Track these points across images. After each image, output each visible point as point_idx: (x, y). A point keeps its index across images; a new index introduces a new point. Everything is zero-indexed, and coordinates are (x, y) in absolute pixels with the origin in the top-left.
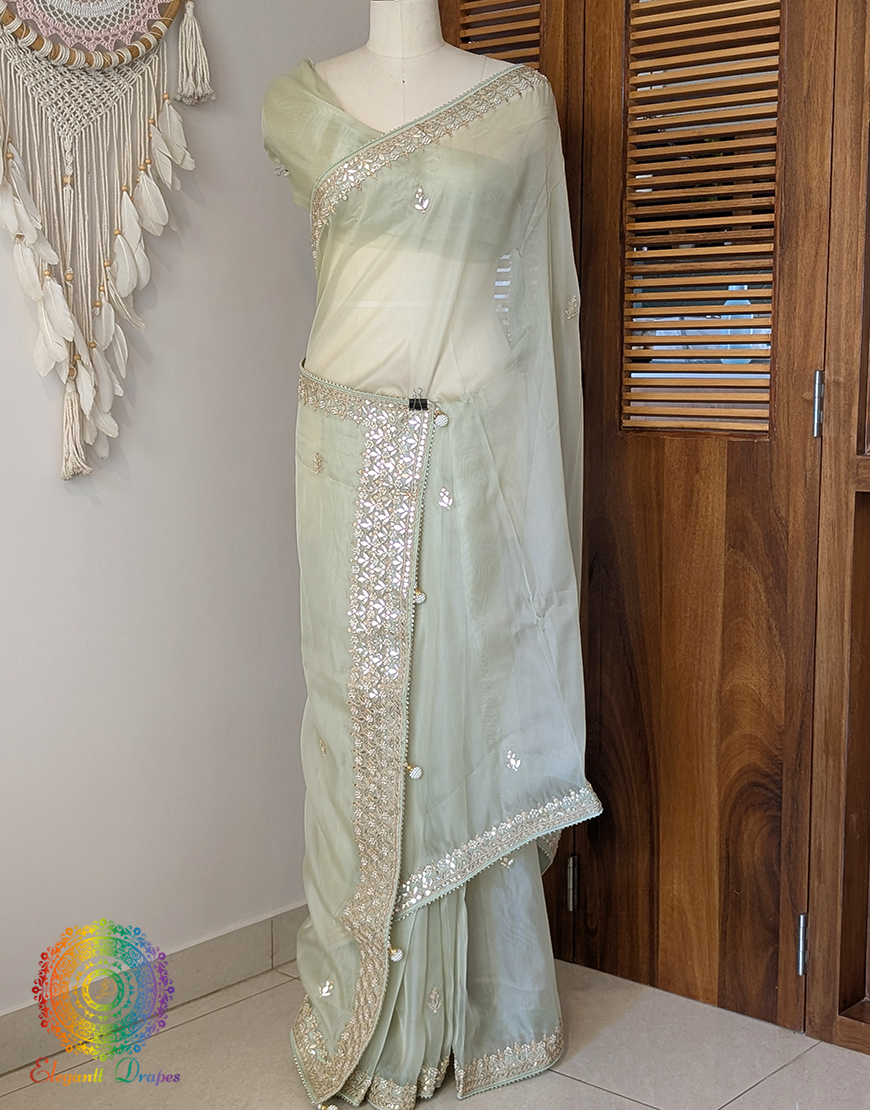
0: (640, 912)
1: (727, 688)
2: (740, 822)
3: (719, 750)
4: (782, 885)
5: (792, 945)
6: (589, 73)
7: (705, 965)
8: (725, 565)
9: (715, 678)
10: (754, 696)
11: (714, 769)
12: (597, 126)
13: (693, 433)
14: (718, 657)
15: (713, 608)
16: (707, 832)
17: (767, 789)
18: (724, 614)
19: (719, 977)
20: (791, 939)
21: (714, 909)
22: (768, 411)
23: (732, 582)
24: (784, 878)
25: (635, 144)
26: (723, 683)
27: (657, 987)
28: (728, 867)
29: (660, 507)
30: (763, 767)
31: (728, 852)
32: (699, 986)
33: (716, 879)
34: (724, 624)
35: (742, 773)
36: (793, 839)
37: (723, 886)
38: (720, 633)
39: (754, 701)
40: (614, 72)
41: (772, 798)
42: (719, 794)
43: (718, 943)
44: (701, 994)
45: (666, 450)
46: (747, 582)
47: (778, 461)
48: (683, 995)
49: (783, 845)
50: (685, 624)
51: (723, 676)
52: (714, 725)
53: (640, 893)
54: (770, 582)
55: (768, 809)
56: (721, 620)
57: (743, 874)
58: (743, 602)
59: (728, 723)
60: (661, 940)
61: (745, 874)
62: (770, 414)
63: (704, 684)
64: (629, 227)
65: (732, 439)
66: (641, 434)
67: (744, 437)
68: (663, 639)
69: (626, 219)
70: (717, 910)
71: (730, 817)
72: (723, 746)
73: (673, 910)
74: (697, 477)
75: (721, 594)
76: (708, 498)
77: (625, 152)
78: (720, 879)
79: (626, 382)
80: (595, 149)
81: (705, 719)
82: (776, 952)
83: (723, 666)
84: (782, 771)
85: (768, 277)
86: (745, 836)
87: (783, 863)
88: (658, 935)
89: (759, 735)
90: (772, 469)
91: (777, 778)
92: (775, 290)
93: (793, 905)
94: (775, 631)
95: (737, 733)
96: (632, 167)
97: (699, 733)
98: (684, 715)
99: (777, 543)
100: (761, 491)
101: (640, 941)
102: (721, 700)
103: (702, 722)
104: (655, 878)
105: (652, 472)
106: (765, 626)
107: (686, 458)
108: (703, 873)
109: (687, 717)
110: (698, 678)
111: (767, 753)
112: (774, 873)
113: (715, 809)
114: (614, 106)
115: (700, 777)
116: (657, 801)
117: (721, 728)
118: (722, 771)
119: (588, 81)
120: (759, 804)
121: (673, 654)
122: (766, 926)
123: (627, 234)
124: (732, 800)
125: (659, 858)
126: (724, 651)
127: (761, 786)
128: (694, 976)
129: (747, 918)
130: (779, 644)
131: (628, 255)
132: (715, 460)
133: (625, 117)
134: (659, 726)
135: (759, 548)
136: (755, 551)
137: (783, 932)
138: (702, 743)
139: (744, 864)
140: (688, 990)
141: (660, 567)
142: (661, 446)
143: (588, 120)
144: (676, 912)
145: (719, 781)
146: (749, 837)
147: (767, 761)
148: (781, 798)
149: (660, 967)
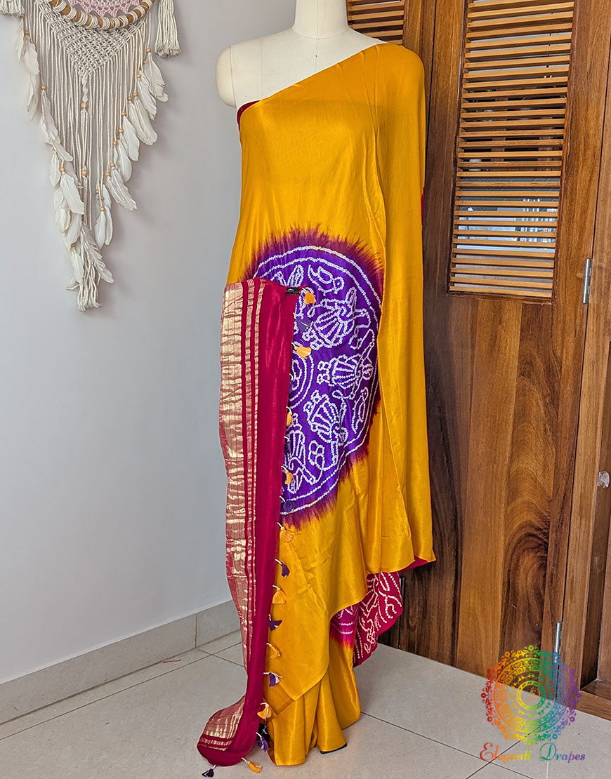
0: (446, 617)
1: (513, 469)
2: (518, 561)
3: (506, 511)
4: (546, 603)
5: (550, 642)
6: (437, 51)
7: (489, 654)
8: (517, 387)
9: (506, 463)
10: (533, 476)
11: (502, 523)
12: (441, 85)
13: (499, 297)
14: (509, 449)
15: (507, 416)
16: (495, 566)
17: (538, 538)
18: (514, 419)
20: (550, 637)
21: (498, 616)
22: (552, 284)
23: (521, 398)
24: (547, 598)
25: (466, 99)
26: (511, 466)
27: (455, 667)
28: (508, 589)
29: (473, 347)
30: (537, 524)
31: (509, 579)
32: (485, 667)
33: (500, 597)
34: (514, 426)
35: (521, 527)
36: (555, 572)
37: (504, 601)
38: (511, 433)
39: (532, 479)
40: (454, 50)
41: (541, 545)
42: (505, 540)
43: (499, 640)
44: (486, 673)
45: (479, 308)
46: (531, 399)
47: (557, 318)
48: (474, 673)
49: (547, 576)
50: (487, 425)
51: (511, 461)
52: (504, 493)
53: (447, 603)
54: (548, 400)
55: (539, 551)
56: (512, 424)
58: (527, 412)
59: (513, 493)
60: (459, 636)
61: (520, 595)
62: (553, 286)
63: (498, 466)
64: (460, 155)
65: (525, 302)
66: (462, 296)
67: (534, 301)
68: (471, 436)
69: (458, 150)
70: (500, 615)
71: (512, 556)
72: (509, 508)
73: (469, 616)
74: (500, 326)
75: (513, 406)
76: (507, 341)
77: (460, 104)
78: (503, 597)
79: (453, 260)
80: (438, 100)
81: (498, 489)
82: (539, 647)
83: (512, 454)
84: (549, 526)
85: (556, 194)
86: (522, 570)
87: (547, 588)
88: (458, 633)
89: (534, 502)
90: (552, 324)
91: (546, 531)
92: (560, 202)
93: (552, 615)
94: (549, 433)
95: (519, 500)
96: (464, 115)
97: (493, 498)
98: (483, 486)
99: (553, 374)
100: (544, 338)
101: (446, 636)
102: (509, 478)
103: (496, 491)
104: (458, 594)
105: (469, 322)
106: (542, 429)
107: (493, 314)
108: (491, 592)
109: (485, 488)
110: (494, 462)
111: (539, 514)
112: (540, 594)
113: (502, 550)
114: (454, 72)
115: (493, 529)
116: (461, 543)
117: (508, 496)
118: (508, 525)
119: (436, 55)
120: (532, 548)
121: (478, 445)
122: (533, 629)
123: (458, 160)
124: (514, 545)
125: (461, 581)
126: (512, 445)
127: (534, 536)
128: (482, 661)
129: (520, 624)
130: (551, 442)
131: (458, 174)
132: (513, 316)
133: (461, 81)
134: (465, 493)
135: (541, 377)
136: (538, 378)
137: (545, 634)
138: (495, 505)
139: (520, 588)
140: (477, 669)
141: (471, 386)
142: (475, 304)
143: (435, 81)
144: (471, 617)
145: (505, 531)
146: (524, 569)
147: (539, 519)
148: (548, 545)
149: (458, 654)
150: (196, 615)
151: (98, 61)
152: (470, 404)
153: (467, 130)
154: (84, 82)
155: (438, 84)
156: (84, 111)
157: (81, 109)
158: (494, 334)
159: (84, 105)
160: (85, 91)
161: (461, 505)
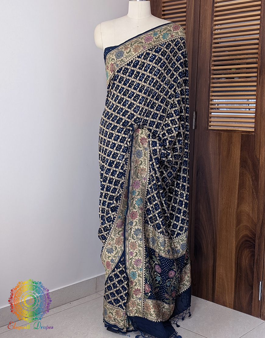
0: (210, 279)
2: (242, 253)
3: (236, 230)
4: (255, 272)
5: (257, 291)
6: (201, 21)
7: (230, 297)
8: (239, 172)
9: (235, 207)
10: (248, 213)
11: (234, 235)
12: (203, 37)
13: (230, 132)
14: (236, 201)
15: (235, 186)
16: (231, 255)
17: (251, 242)
18: (239, 189)
19: (234, 300)
20: (257, 288)
21: (233, 279)
22: (254, 125)
23: (241, 178)
24: (255, 270)
25: (215, 42)
26: (238, 209)
27: (214, 303)
28: (238, 266)
29: (219, 155)
30: (250, 235)
31: (238, 261)
32: (227, 303)
33: (234, 270)
34: (239, 191)
35: (243, 237)
36: (259, 258)
37: (236, 272)
38: (237, 193)
39: (247, 215)
40: (209, 21)
41: (252, 245)
42: (236, 243)
43: (234, 289)
44: (228, 305)
45: (222, 137)
46: (246, 178)
47: (257, 141)
48: (222, 305)
49: (255, 260)
50: (226, 190)
51: (238, 207)
52: (235, 222)
53: (210, 273)
54: (253, 178)
55: (251, 248)
56: (237, 189)
57: (242, 268)
58: (245, 184)
59: (239, 222)
60: (216, 288)
63: (232, 209)
64: (212, 68)
65: (242, 133)
66: (214, 132)
67: (246, 133)
68: (219, 195)
69: (211, 65)
71: (239, 251)
72: (237, 228)
73: (220, 279)
74: (231, 145)
75: (238, 181)
76: (234, 151)
77: (211, 45)
78: (235, 270)
79: (210, 115)
80: (202, 44)
81: (232, 220)
82: (252, 293)
83: (238, 203)
84: (255, 236)
85: (255, 84)
86: (243, 257)
87: (255, 265)
88: (215, 286)
89: (249, 225)
90: (255, 143)
91: (254, 239)
92: (257, 88)
93: (258, 278)
94: (254, 193)
95: (241, 225)
96: (214, 50)
97: (230, 224)
99: (256, 166)
100: (251, 150)
101: (210, 288)
102: (237, 214)
103: (231, 221)
104: (215, 269)
105: (217, 143)
106: (251, 191)
107: (228, 139)
108: (230, 267)
109: (226, 219)
110: (230, 207)
111: (251, 231)
112: (252, 268)
113: (234, 248)
114: (208, 31)
115: (230, 238)
116: (216, 245)
117: (237, 223)
118: (237, 236)
119: (201, 23)
120: (248, 247)
121: (222, 199)
122: (249, 285)
123: (211, 70)
124: (240, 245)
125: (216, 262)
126: (238, 199)
127: (249, 241)
128: (226, 300)
129: (243, 282)
130: (256, 198)
131: (212, 76)
132: (237, 140)
133: (212, 34)
134: (217, 222)
135: (250, 167)
137: (254, 287)
138: (231, 227)
139: (243, 265)
140: (224, 304)
141: (219, 173)
142: (220, 135)
143: (200, 35)
144: (221, 279)
145: (236, 239)
146: (245, 257)
147: (251, 233)
148: (255, 245)
149: (216, 296)
150: (96, 278)
152: (219, 181)
153: (215, 56)
158: (229, 148)
161: (215, 228)
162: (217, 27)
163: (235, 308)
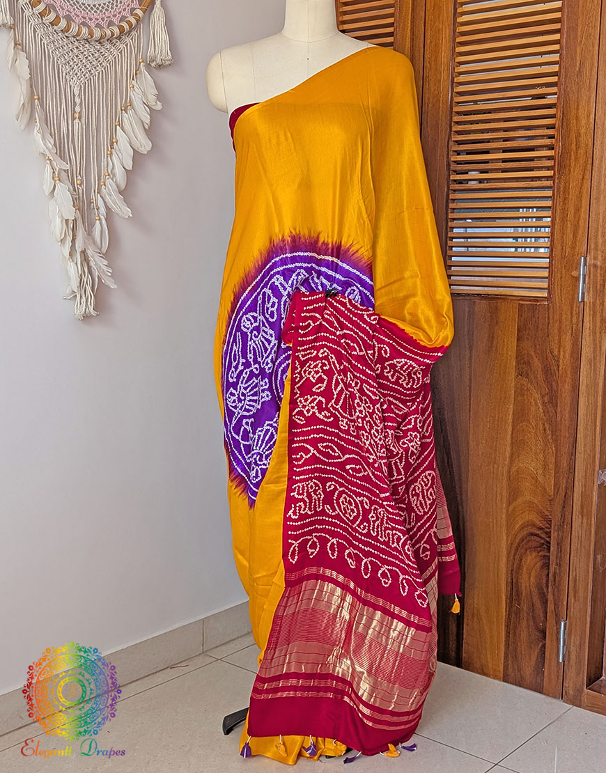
1: (514, 469)
2: (521, 560)
3: (508, 511)
4: (549, 602)
5: (555, 641)
6: (427, 56)
7: (495, 653)
8: (515, 387)
9: (507, 463)
10: (533, 475)
11: (504, 523)
12: (432, 90)
13: (495, 298)
14: (508, 449)
15: (506, 416)
16: (498, 565)
17: (540, 537)
18: (513, 420)
19: (504, 662)
20: (555, 638)
21: (502, 616)
22: (547, 284)
23: (520, 398)
24: (550, 597)
25: (457, 102)
26: (512, 466)
27: (461, 668)
28: (512, 589)
29: (471, 348)
30: (538, 523)
31: (512, 579)
32: (490, 667)
33: (504, 597)
34: (513, 426)
35: (522, 528)
36: (558, 571)
37: (508, 601)
38: (510, 433)
39: (533, 478)
40: (445, 55)
41: (543, 544)
42: (507, 540)
43: (504, 639)
44: (491, 673)
45: (476, 310)
46: (529, 398)
47: (553, 318)
48: (479, 673)
49: (550, 576)
50: (486, 426)
51: (511, 461)
52: (505, 493)
54: (546, 399)
55: (541, 551)
56: (511, 423)
58: (526, 412)
59: (514, 494)
60: (464, 636)
61: (523, 594)
62: (549, 286)
63: (498, 466)
64: (453, 159)
65: (521, 302)
67: (530, 301)
68: (471, 437)
69: (451, 153)
70: (504, 614)
71: (514, 556)
72: (511, 508)
73: (474, 617)
74: (497, 327)
75: (511, 407)
76: (504, 341)
77: (451, 108)
78: (506, 596)
80: (430, 105)
81: (499, 490)
82: (544, 646)
83: (512, 455)
84: (550, 525)
85: (549, 193)
86: (525, 570)
87: (550, 587)
88: (463, 633)
89: (536, 501)
90: (549, 323)
91: (548, 530)
92: (553, 202)
93: (556, 615)
94: (548, 432)
95: (520, 500)
96: (456, 119)
97: (494, 499)
98: (484, 486)
99: (551, 373)
100: (541, 338)
101: (451, 637)
102: (510, 478)
103: (496, 492)
105: (465, 324)
106: (541, 428)
107: (489, 315)
108: (495, 592)
109: (486, 487)
110: (495, 463)
111: (541, 513)
112: (544, 593)
113: (504, 550)
114: (444, 76)
115: (495, 529)
117: (510, 496)
118: (509, 527)
119: (427, 60)
120: (535, 548)
121: (477, 446)
122: (537, 629)
123: (451, 163)
124: (516, 544)
126: (512, 445)
127: (536, 535)
128: (487, 661)
129: (524, 623)
130: (551, 441)
131: (452, 177)
132: (509, 316)
133: (452, 84)
134: (467, 494)
135: (538, 376)
136: (536, 378)
137: (549, 633)
138: (496, 506)
139: (523, 587)
140: (483, 670)
141: (470, 387)
142: (472, 306)
143: (426, 86)
144: (476, 618)
145: (507, 531)
146: (527, 568)
147: (541, 519)
148: (550, 544)
149: (464, 655)
150: (203, 620)
151: (90, 71)
152: (470, 405)
153: (459, 133)
154: (77, 92)
155: (429, 89)
156: (77, 121)
157: (74, 119)
158: (491, 335)
159: (77, 115)
160: (78, 100)
161: (462, 506)
162: (463, 68)
163: (505, 681)
